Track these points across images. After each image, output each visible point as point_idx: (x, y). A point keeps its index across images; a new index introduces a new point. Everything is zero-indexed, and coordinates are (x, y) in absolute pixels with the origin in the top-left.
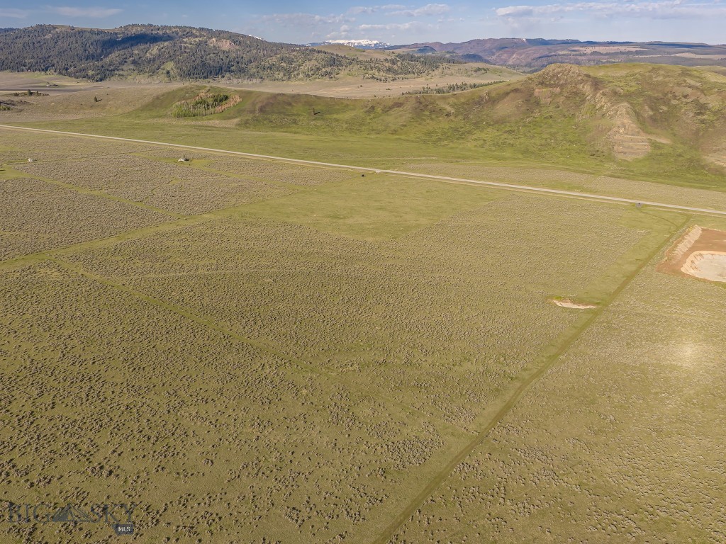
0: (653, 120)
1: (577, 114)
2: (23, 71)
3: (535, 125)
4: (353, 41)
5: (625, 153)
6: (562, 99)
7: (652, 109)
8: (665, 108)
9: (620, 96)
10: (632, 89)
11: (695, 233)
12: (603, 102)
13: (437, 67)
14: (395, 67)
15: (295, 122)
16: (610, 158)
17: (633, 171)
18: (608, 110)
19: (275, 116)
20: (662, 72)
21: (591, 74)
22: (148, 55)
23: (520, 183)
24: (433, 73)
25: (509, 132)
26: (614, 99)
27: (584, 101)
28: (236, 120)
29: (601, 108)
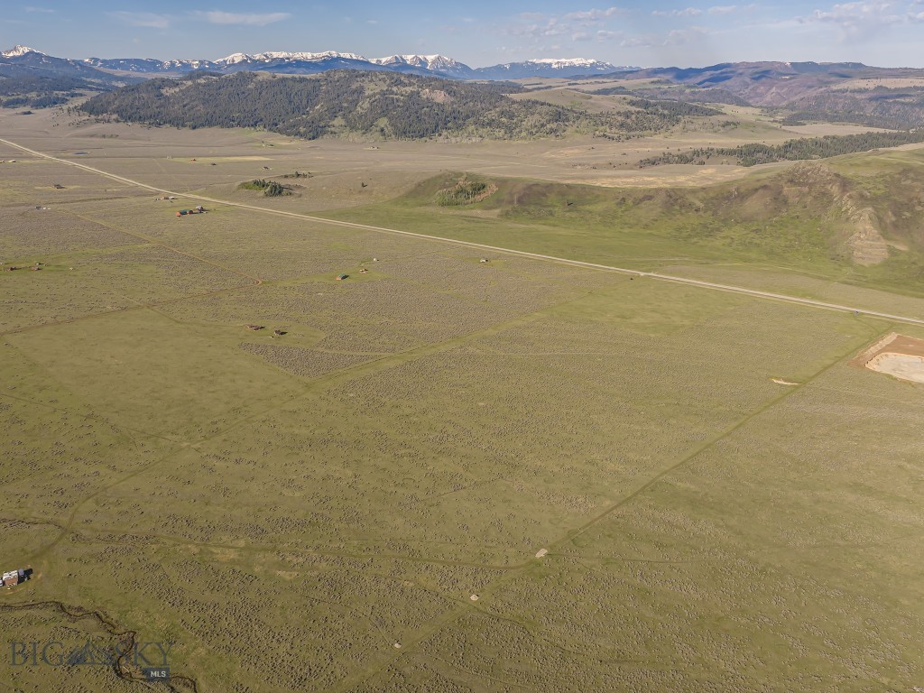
0: (895, 225)
1: (823, 215)
2: (233, 126)
3: (781, 225)
4: (563, 60)
5: (863, 258)
6: (809, 199)
7: (895, 215)
8: (908, 215)
9: (866, 199)
10: (879, 192)
11: (891, 338)
12: (849, 205)
13: (678, 121)
14: (629, 121)
15: (551, 214)
16: (848, 262)
17: (867, 277)
18: (852, 214)
19: (532, 208)
20: (912, 175)
21: (841, 173)
22: (359, 109)
23: (761, 289)
24: (673, 129)
25: (756, 231)
26: (860, 202)
27: (830, 202)
28: (497, 211)
29: (846, 211)
